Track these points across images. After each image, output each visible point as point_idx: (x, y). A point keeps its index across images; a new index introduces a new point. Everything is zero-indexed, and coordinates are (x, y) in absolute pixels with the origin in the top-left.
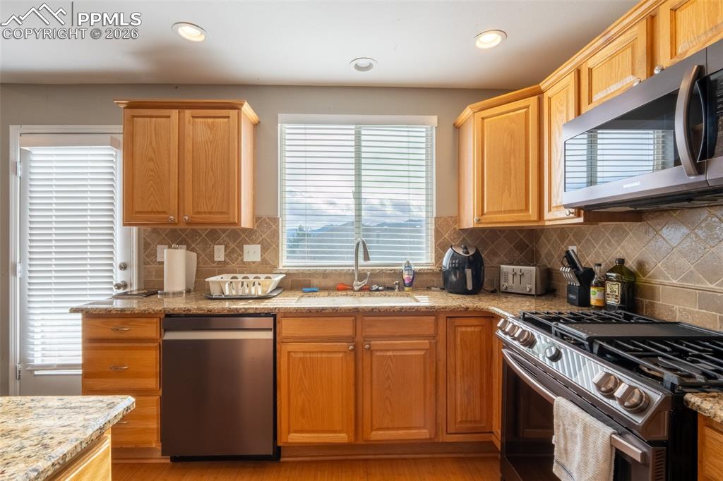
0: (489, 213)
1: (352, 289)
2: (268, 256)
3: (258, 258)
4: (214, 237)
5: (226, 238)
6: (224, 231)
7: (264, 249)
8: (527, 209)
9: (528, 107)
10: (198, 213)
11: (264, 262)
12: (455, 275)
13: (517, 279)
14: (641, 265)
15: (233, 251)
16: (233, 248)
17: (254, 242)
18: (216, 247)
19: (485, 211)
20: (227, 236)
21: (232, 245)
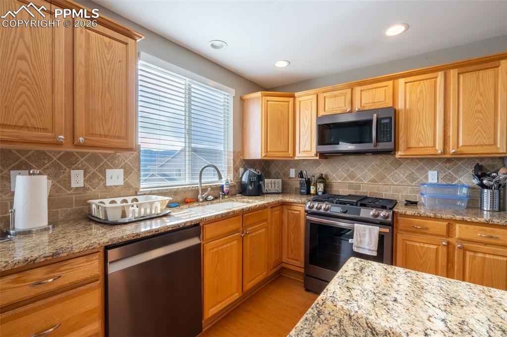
0: (270, 151)
1: (197, 201)
2: (132, 179)
3: (121, 182)
4: (70, 160)
5: (85, 163)
6: (83, 155)
7: (127, 173)
8: (288, 151)
9: (289, 102)
10: (93, 135)
11: (127, 185)
12: (251, 185)
13: (273, 185)
14: (326, 176)
15: (94, 175)
16: (94, 174)
17: (116, 167)
18: (73, 172)
19: (268, 150)
20: (87, 160)
21: (92, 170)
